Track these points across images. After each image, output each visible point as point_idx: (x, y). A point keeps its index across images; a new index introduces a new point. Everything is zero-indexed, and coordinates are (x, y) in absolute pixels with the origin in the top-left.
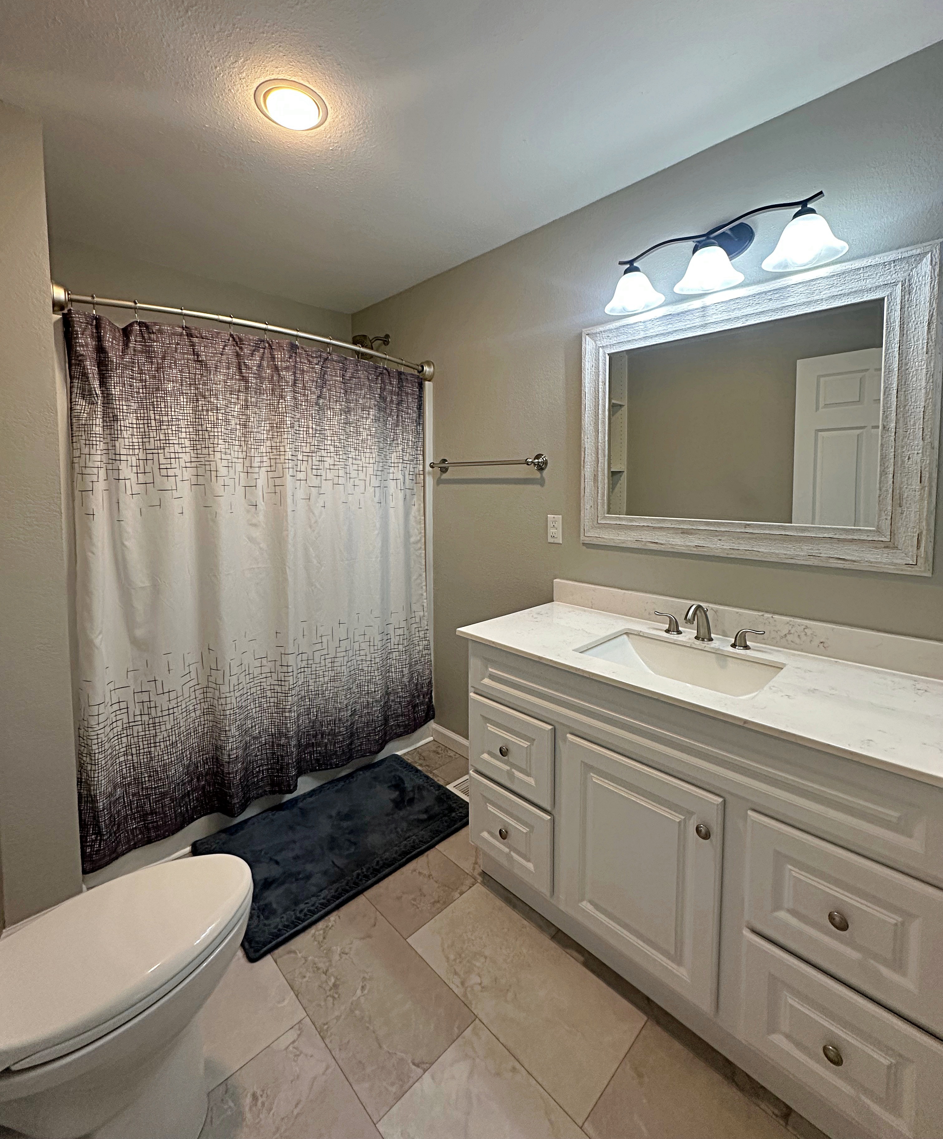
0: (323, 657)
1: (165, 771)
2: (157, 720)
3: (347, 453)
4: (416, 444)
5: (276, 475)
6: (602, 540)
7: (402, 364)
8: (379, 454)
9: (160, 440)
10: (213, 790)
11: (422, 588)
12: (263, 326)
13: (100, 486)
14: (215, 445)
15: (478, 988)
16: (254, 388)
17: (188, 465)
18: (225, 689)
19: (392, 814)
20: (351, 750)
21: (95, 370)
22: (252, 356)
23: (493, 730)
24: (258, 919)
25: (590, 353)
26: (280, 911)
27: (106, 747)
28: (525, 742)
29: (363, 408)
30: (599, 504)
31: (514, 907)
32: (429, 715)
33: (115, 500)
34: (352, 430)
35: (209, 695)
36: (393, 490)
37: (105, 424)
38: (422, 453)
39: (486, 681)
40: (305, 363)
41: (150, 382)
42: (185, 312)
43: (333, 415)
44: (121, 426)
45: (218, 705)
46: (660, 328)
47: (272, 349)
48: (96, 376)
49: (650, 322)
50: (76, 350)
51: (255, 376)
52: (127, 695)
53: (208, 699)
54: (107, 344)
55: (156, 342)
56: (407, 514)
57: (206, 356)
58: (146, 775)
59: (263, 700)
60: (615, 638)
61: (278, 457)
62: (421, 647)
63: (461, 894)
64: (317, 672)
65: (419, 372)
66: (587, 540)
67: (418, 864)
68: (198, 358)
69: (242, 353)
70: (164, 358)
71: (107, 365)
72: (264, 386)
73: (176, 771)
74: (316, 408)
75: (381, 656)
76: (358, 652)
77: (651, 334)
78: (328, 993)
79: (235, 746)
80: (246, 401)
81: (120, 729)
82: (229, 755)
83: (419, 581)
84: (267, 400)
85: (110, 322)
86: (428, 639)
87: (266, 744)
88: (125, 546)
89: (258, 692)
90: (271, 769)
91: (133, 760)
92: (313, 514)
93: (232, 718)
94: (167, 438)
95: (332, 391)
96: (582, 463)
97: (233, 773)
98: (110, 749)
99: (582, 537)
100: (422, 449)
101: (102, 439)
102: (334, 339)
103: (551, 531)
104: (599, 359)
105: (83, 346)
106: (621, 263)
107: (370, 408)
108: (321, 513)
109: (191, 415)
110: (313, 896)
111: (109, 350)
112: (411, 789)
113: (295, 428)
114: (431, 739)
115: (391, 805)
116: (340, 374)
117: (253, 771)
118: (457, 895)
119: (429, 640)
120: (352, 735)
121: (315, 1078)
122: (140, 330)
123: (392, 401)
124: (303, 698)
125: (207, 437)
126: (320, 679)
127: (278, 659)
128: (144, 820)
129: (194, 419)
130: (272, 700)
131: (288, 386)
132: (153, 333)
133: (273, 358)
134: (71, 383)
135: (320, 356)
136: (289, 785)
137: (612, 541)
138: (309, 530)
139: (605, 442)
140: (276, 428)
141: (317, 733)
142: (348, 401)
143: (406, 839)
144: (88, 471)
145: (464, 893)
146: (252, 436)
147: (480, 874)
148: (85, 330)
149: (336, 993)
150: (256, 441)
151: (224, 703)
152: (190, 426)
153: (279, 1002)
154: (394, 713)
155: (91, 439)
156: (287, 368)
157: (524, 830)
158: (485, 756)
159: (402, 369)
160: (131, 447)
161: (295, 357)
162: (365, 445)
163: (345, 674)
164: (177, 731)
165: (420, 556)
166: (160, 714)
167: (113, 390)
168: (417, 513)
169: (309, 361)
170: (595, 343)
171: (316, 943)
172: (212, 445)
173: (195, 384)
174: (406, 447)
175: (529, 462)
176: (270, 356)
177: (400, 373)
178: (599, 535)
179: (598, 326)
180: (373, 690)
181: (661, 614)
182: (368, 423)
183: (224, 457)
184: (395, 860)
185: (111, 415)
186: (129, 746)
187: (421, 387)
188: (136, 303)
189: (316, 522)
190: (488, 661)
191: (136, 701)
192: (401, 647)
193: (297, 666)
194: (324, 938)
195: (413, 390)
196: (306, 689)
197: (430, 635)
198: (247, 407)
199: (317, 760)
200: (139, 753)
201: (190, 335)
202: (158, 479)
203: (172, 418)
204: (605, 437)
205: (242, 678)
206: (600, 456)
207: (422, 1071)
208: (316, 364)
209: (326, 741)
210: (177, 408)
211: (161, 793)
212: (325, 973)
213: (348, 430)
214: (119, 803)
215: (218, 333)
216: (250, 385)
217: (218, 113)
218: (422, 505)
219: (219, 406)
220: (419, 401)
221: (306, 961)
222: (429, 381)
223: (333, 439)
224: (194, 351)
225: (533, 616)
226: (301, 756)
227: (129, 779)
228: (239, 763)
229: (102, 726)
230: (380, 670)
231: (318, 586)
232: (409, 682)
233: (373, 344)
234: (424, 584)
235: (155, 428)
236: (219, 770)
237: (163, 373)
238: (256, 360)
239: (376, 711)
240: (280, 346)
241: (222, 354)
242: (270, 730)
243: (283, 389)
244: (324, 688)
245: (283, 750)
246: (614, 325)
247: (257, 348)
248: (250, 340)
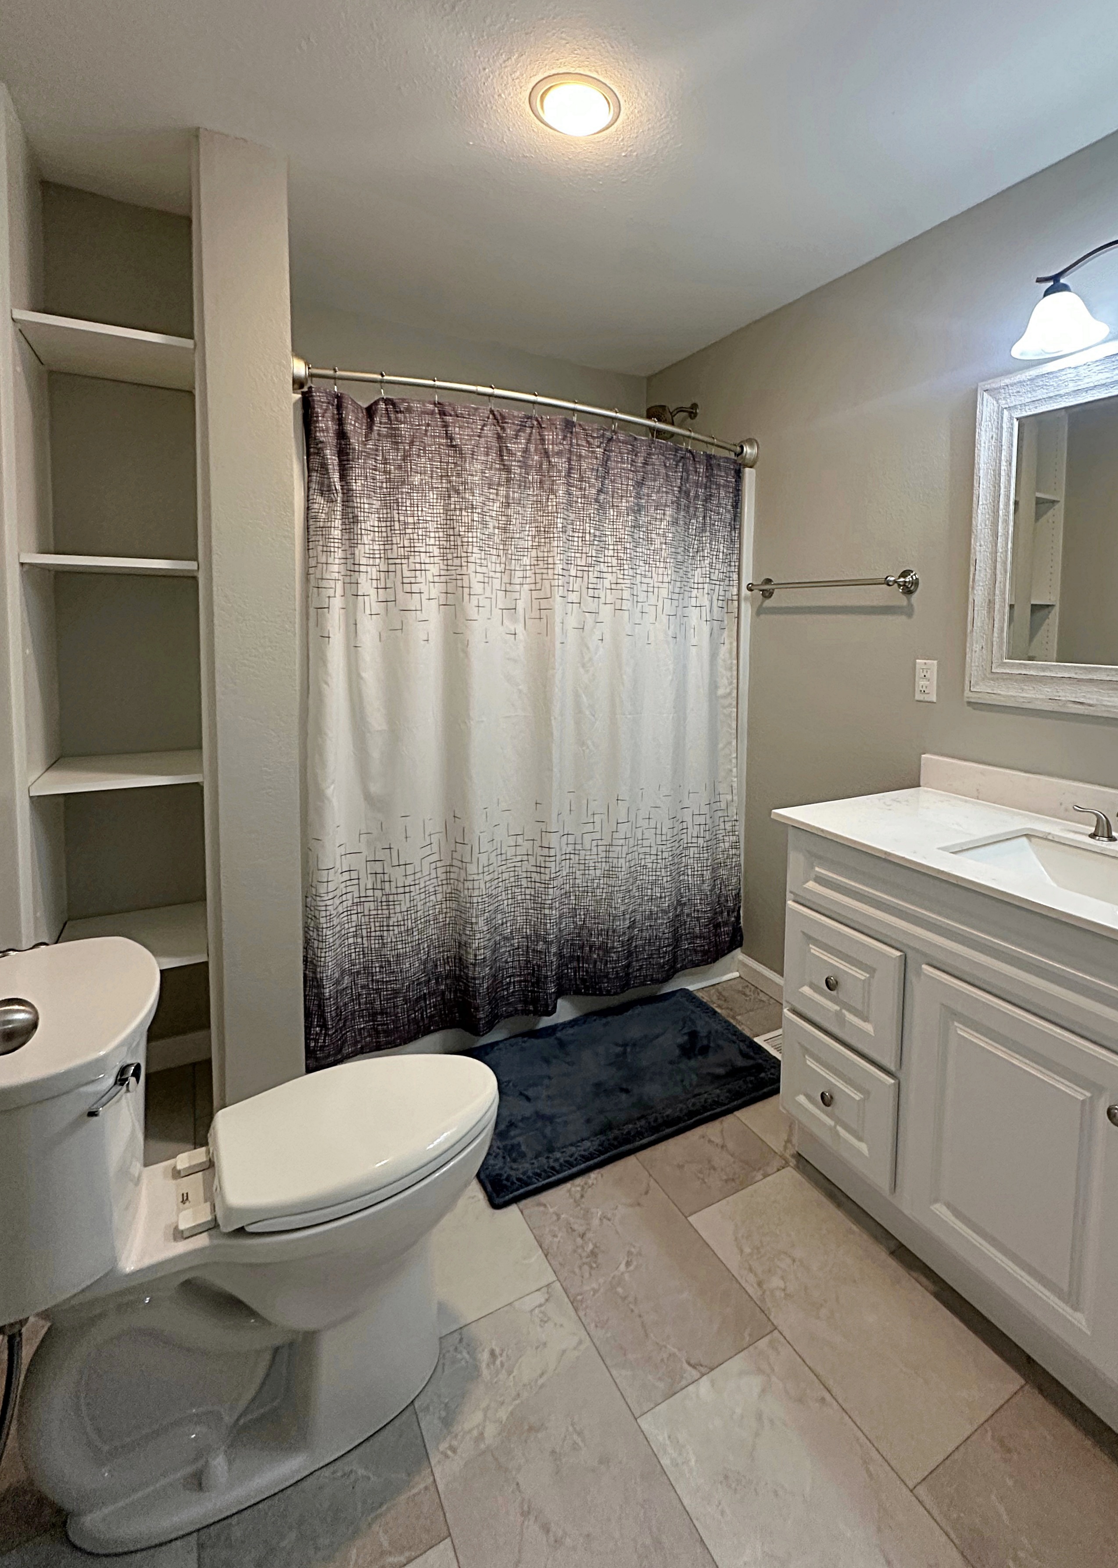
0: (595, 843)
1: (398, 963)
2: (391, 898)
3: (634, 567)
4: (729, 557)
5: (541, 594)
6: (998, 698)
7: (713, 444)
8: (677, 570)
9: (404, 547)
10: (454, 998)
11: (731, 761)
12: (531, 398)
13: (337, 603)
14: (469, 554)
15: (779, 1294)
16: (517, 480)
17: (437, 579)
18: (472, 869)
19: (678, 1063)
20: (627, 974)
21: (335, 460)
22: (516, 438)
23: (817, 954)
24: (503, 1160)
25: (988, 419)
26: (530, 1155)
27: (335, 923)
28: (862, 972)
29: (657, 506)
30: (995, 643)
31: (839, 1205)
32: (736, 941)
33: (352, 622)
34: (641, 536)
35: (452, 876)
36: (695, 621)
37: (344, 527)
38: (737, 570)
39: (811, 885)
40: (583, 446)
41: (395, 473)
42: (438, 383)
43: (617, 516)
44: (361, 529)
45: (464, 889)
46: (1101, 376)
47: (541, 427)
48: (337, 468)
49: (1085, 367)
50: (315, 436)
51: (519, 464)
52: (357, 862)
53: (452, 881)
54: (349, 428)
55: (404, 424)
56: (714, 656)
57: (461, 439)
58: (377, 965)
59: (516, 891)
60: (1007, 839)
61: (545, 571)
62: (727, 845)
63: (765, 1176)
64: (587, 862)
65: (737, 455)
66: (974, 698)
67: (711, 1130)
68: (451, 442)
69: (504, 435)
70: (412, 443)
71: (348, 454)
72: (530, 477)
73: (411, 967)
74: (596, 507)
75: (670, 849)
76: (640, 842)
77: (1087, 386)
78: (584, 1260)
79: (482, 944)
80: (507, 497)
81: (350, 903)
82: (476, 955)
83: (727, 751)
84: (533, 496)
85: (352, 400)
86: (737, 833)
87: (518, 948)
88: (362, 678)
89: (512, 879)
90: (525, 981)
91: (363, 944)
92: (588, 648)
93: (480, 907)
94: (412, 545)
95: (616, 483)
96: (971, 583)
97: (479, 978)
98: (339, 926)
99: (967, 693)
100: (737, 564)
101: (340, 545)
102: (621, 412)
103: (921, 683)
104: (1002, 427)
105: (323, 431)
106: (1039, 280)
107: (666, 506)
108: (597, 647)
109: (442, 515)
110: (572, 1145)
111: (351, 435)
112: (705, 1034)
113: (567, 533)
114: (736, 974)
115: (677, 1052)
116: (628, 459)
117: (502, 982)
118: (759, 1176)
119: (738, 836)
120: (630, 954)
121: (564, 1351)
122: (387, 410)
123: (697, 497)
124: (567, 894)
125: (460, 544)
126: (591, 872)
127: (538, 838)
128: (373, 1021)
129: (445, 521)
130: (528, 891)
131: (560, 477)
132: (401, 412)
133: (543, 440)
134: (309, 476)
135: (603, 436)
136: (547, 1005)
137: (1013, 699)
138: (582, 670)
139: (1006, 551)
140: (544, 532)
141: (584, 943)
142: (638, 497)
143: (695, 1096)
144: (324, 584)
145: (769, 1175)
146: (513, 543)
147: (793, 1156)
148: (326, 411)
149: (595, 1262)
150: (519, 550)
151: (471, 887)
152: (440, 530)
153: (525, 1258)
154: (689, 933)
155: (329, 544)
156: (559, 454)
157: (858, 1096)
158: (806, 990)
159: (713, 451)
160: (371, 556)
161: (571, 438)
162: (658, 557)
163: (623, 869)
164: (413, 915)
165: (730, 716)
166: (394, 891)
167: (354, 484)
168: (727, 655)
169: (588, 442)
170: (997, 402)
171: (572, 1200)
172: (465, 555)
173: (448, 475)
174: (714, 561)
175: (891, 581)
176: (538, 437)
177: (709, 457)
178: (993, 690)
179: (1002, 378)
180: (658, 895)
181: (1083, 810)
182: (662, 527)
183: (479, 569)
184: (679, 1120)
185: (351, 515)
186: (359, 926)
187: (738, 475)
188: (383, 376)
189: (591, 659)
190: (815, 858)
191: (369, 872)
192: (701, 841)
193: (561, 849)
194: (582, 1196)
195: (726, 481)
196: (571, 883)
197: (741, 829)
198: (508, 505)
199: (583, 980)
200: (370, 937)
201: (443, 413)
202: (400, 596)
203: (419, 520)
204: (1007, 544)
205: (493, 859)
206: (998, 572)
207: (699, 1375)
208: (599, 447)
209: (595, 956)
210: (425, 507)
211: (393, 990)
212: (582, 1236)
213: (636, 536)
214: (347, 994)
215: (476, 409)
216: (513, 476)
217: (485, 126)
218: (735, 644)
219: (474, 503)
220: (735, 496)
221: (558, 1219)
222: (751, 467)
223: (616, 548)
224: (447, 433)
225: (884, 803)
226: (563, 971)
227: (358, 967)
228: (487, 967)
229: (331, 895)
230: (668, 869)
231: (591, 747)
232: (711, 891)
233: (675, 418)
234: (734, 755)
235: (398, 532)
236: (462, 973)
237: (411, 463)
238: (521, 443)
239: (662, 924)
240: (552, 423)
241: (479, 436)
242: (524, 930)
243: (553, 481)
244: (595, 885)
245: (541, 959)
246: (1027, 374)
247: (523, 426)
248: (514, 417)
